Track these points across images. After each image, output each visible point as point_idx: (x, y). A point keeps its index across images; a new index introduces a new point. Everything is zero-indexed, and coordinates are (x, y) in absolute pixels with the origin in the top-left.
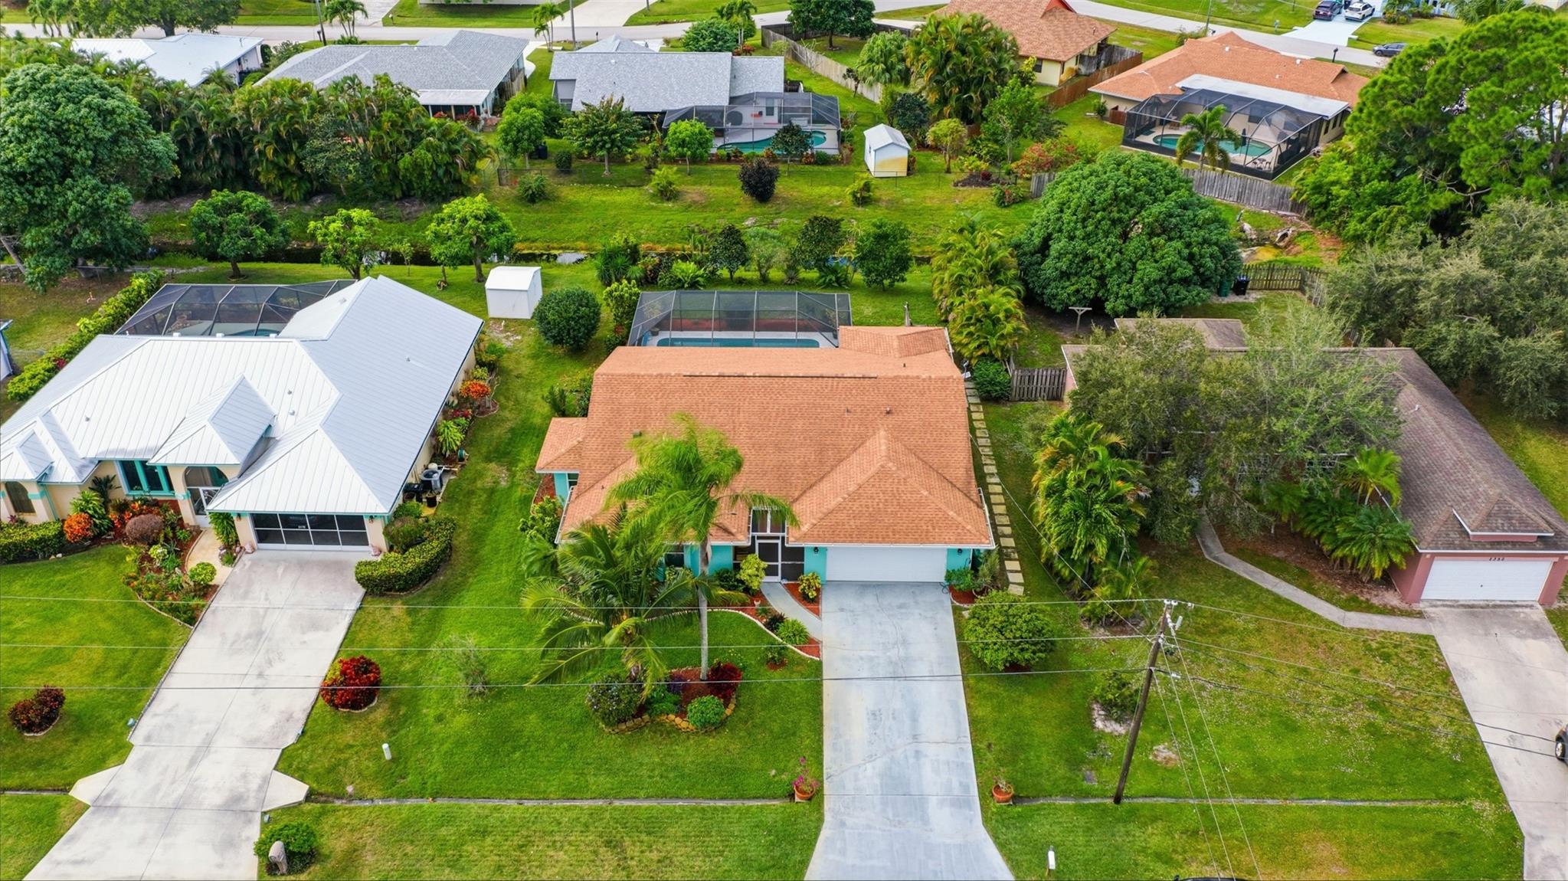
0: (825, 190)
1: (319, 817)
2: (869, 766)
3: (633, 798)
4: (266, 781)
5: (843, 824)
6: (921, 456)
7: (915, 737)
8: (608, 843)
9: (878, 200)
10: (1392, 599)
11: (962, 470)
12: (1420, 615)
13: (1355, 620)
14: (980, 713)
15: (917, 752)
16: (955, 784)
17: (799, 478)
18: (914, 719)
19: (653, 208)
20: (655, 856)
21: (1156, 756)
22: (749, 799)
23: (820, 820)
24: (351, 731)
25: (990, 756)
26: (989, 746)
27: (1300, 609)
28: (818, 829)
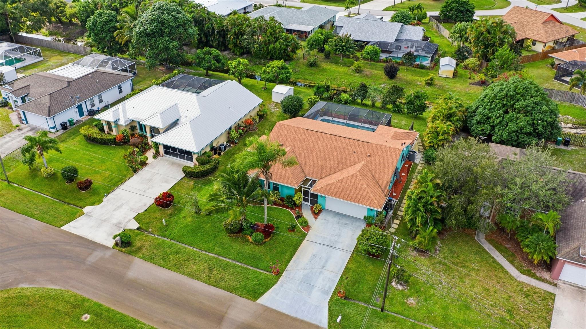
0: (417, 78)
1: (137, 235)
2: (302, 271)
3: (225, 258)
4: (130, 220)
5: (282, 286)
6: (373, 174)
7: (323, 267)
8: (209, 268)
9: (435, 85)
10: (546, 275)
11: (386, 182)
12: (555, 285)
13: (524, 279)
14: (351, 266)
15: (321, 272)
16: (327, 286)
17: (327, 171)
18: (326, 261)
19: (351, 75)
20: (220, 276)
21: (408, 301)
22: (260, 269)
23: (276, 282)
24: (159, 213)
25: (345, 281)
26: (347, 278)
27: (502, 267)
28: (274, 285)
